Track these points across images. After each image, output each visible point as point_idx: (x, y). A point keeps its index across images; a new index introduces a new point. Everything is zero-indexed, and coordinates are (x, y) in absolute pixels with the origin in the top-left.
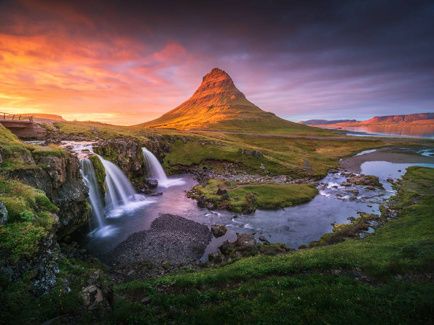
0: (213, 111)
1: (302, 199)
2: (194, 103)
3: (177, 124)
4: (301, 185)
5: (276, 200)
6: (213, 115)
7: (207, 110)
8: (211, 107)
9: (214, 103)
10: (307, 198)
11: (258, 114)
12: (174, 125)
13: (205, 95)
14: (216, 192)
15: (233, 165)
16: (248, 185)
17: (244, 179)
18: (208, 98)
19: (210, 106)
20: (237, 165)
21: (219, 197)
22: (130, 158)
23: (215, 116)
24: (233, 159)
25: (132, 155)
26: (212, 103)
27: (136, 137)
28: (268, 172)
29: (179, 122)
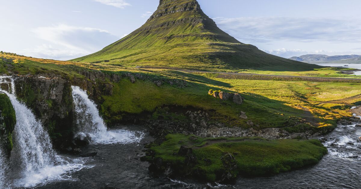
0: (172, 43)
1: (304, 160)
2: (148, 32)
3: (122, 59)
4: (301, 141)
5: (267, 162)
6: (173, 47)
7: (165, 41)
8: (170, 38)
9: (174, 33)
10: (311, 160)
11: (235, 47)
12: (118, 60)
13: (162, 22)
14: (177, 152)
15: (201, 113)
16: (225, 142)
17: (218, 132)
18: (166, 26)
19: (169, 36)
20: (207, 114)
21: (182, 159)
22: (54, 100)
23: (175, 49)
24: (201, 105)
25: (56, 96)
26: (172, 32)
27: (65, 72)
28: (252, 123)
29: (125, 57)
